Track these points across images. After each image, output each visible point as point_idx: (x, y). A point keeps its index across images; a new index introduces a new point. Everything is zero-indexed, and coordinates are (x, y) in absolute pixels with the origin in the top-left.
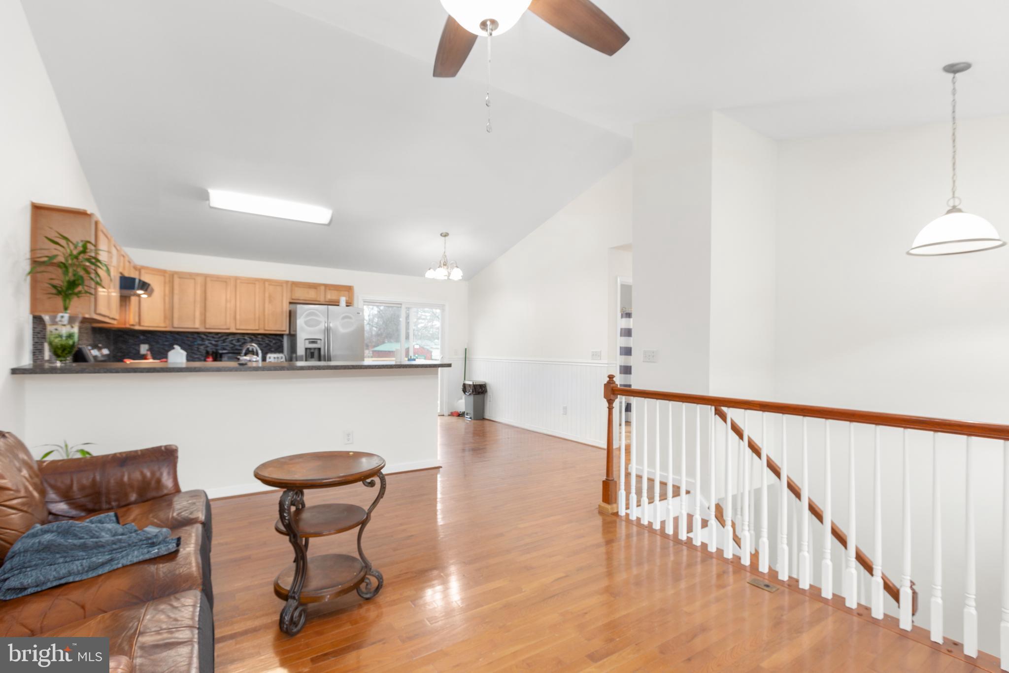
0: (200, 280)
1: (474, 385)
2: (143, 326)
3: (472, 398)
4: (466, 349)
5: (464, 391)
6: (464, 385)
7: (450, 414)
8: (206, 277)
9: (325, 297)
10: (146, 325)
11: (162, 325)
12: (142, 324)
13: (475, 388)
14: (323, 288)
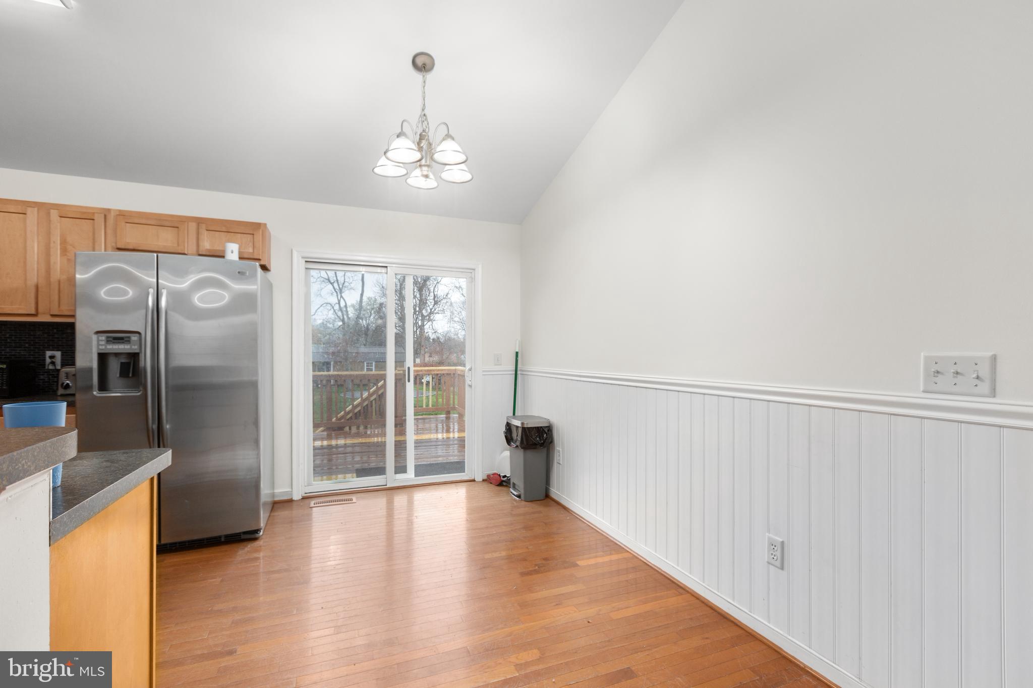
1: (524, 429)
3: (520, 453)
4: (517, 353)
5: (509, 439)
6: (509, 426)
7: (485, 478)
9: (198, 245)
13: (526, 435)
14: (193, 226)
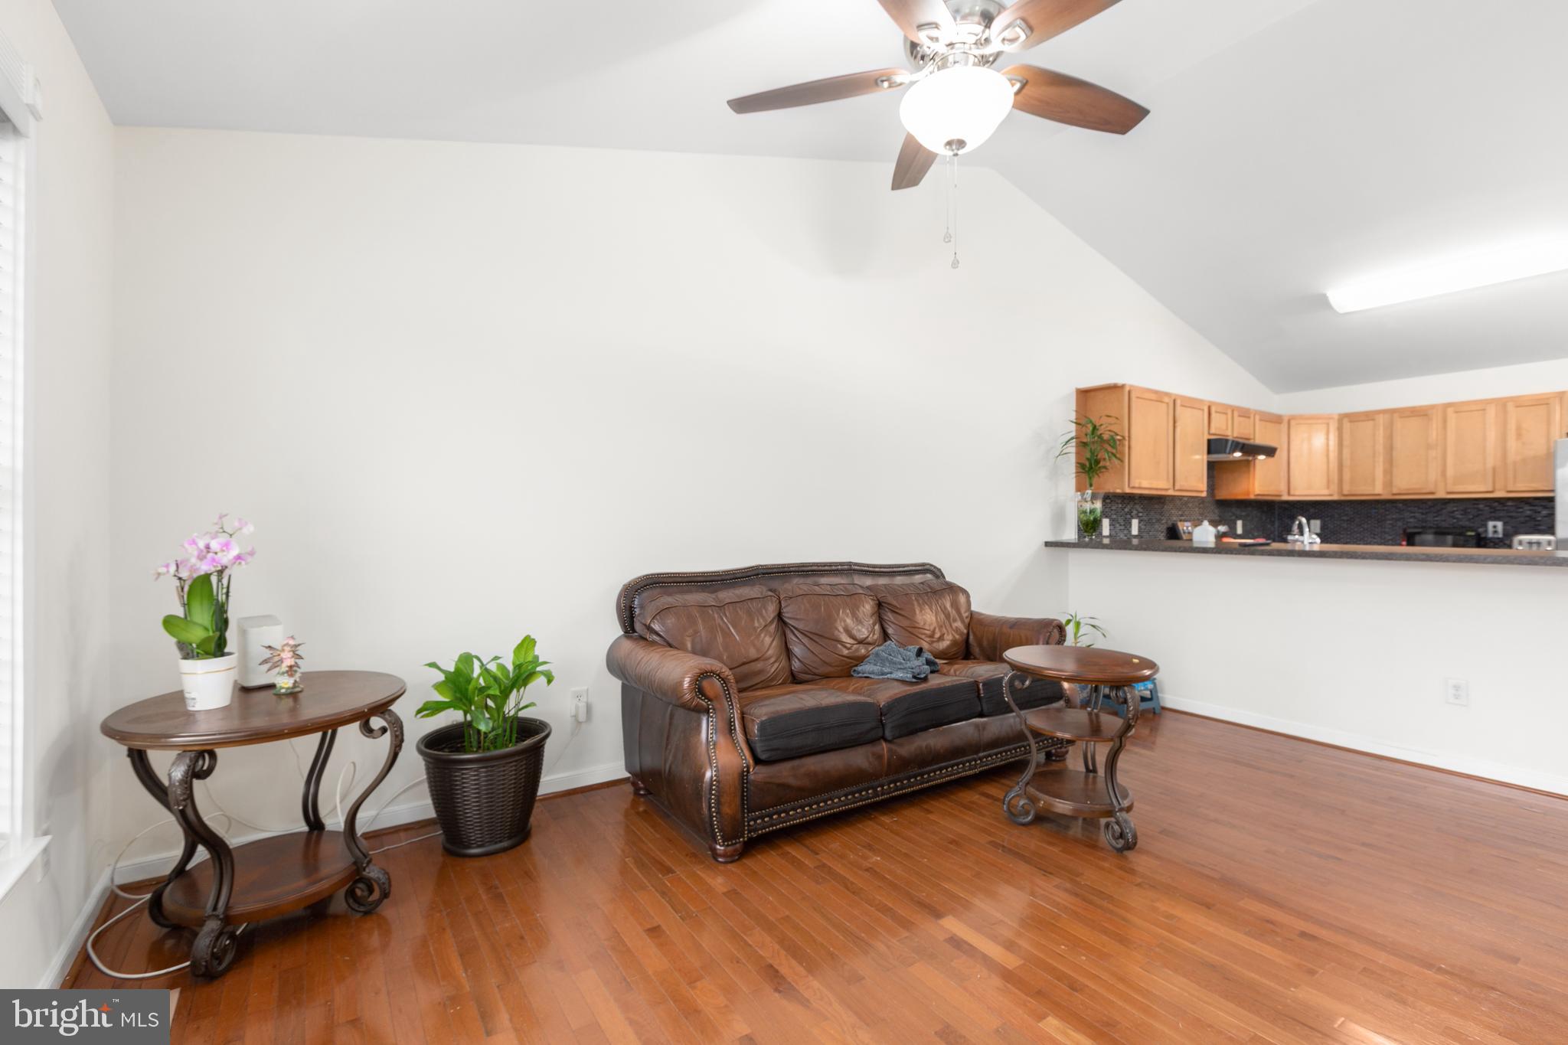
0: (1381, 420)
2: (1294, 495)
8: (1392, 412)
10: (1297, 493)
11: (1326, 492)
12: (1292, 492)
